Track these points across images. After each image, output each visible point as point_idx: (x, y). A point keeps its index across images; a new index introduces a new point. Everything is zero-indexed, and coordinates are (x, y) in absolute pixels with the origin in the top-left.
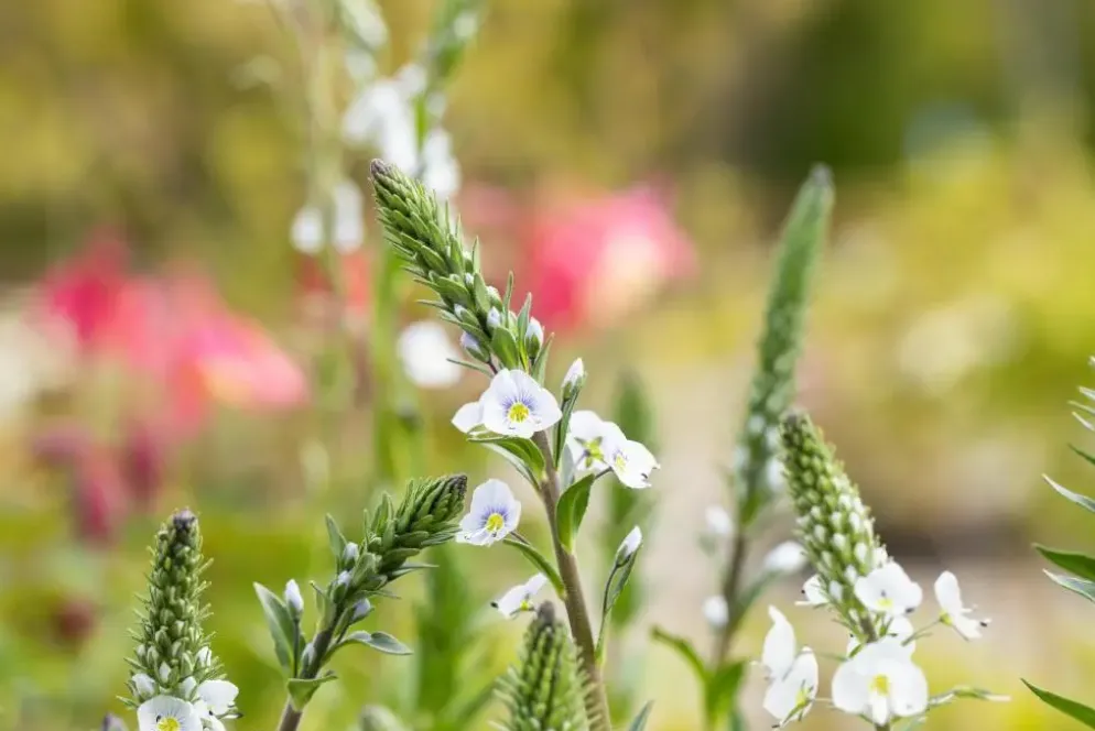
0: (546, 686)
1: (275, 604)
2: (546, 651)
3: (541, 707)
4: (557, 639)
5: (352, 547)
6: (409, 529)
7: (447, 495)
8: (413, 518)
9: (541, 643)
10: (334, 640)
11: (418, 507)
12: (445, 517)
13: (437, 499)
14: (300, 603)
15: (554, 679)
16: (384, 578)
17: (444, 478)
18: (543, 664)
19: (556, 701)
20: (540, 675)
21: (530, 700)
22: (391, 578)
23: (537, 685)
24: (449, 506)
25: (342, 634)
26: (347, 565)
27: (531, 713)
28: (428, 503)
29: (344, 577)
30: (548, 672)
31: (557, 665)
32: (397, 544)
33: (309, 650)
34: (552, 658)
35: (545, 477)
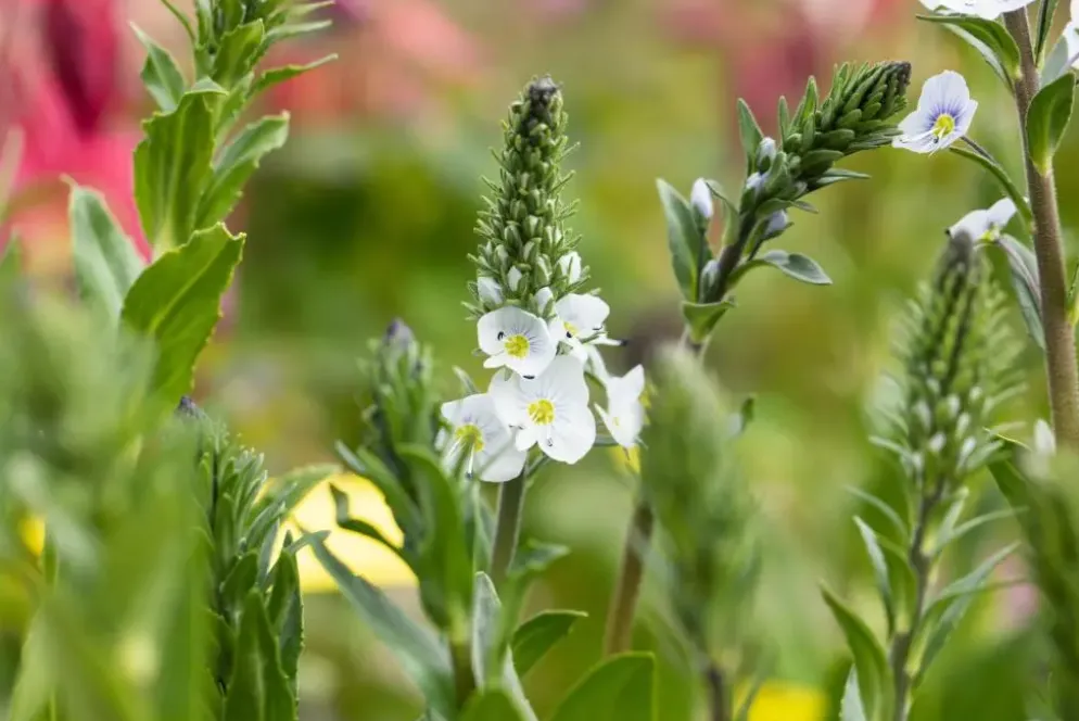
0: (949, 340)
1: (679, 207)
2: (956, 293)
3: (940, 366)
4: (971, 280)
5: (768, 144)
6: (833, 125)
7: (882, 86)
8: (840, 112)
9: (950, 283)
10: (744, 260)
11: (847, 99)
12: (879, 115)
13: (870, 90)
14: (708, 207)
15: (962, 332)
16: (802, 186)
17: (882, 64)
18: (950, 310)
19: (964, 360)
20: (944, 325)
21: (930, 355)
22: (812, 187)
23: (939, 337)
24: (884, 100)
25: (754, 251)
26: (763, 166)
27: (930, 372)
28: (858, 94)
29: (755, 179)
30: (954, 322)
31: (968, 313)
32: (818, 143)
33: (711, 268)
34: (961, 305)
35: (1019, 73)
